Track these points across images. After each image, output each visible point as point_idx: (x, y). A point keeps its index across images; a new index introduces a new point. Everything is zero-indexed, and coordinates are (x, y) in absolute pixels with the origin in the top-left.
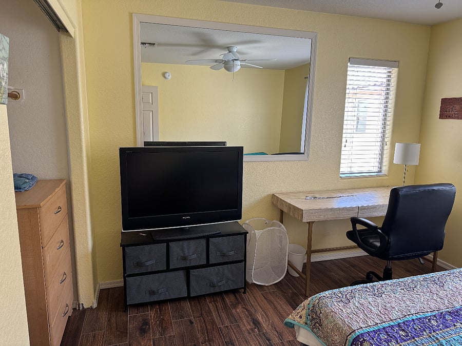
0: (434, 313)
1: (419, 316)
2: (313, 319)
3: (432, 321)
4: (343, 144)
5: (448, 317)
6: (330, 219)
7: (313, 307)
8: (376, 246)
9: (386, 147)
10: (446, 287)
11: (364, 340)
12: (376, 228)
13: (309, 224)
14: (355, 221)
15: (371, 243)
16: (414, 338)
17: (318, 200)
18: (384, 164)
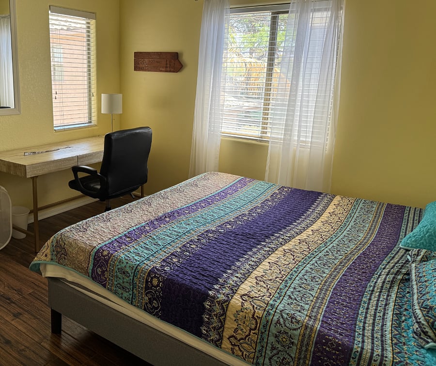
0: (147, 223)
1: (137, 227)
2: (58, 252)
3: (146, 227)
4: (54, 96)
5: (156, 223)
6: (53, 171)
7: (57, 242)
8: (97, 189)
9: (93, 98)
10: (152, 206)
11: (103, 250)
12: (96, 172)
13: (33, 180)
14: (76, 170)
15: (93, 187)
16: (136, 240)
17: (37, 155)
18: (93, 115)
